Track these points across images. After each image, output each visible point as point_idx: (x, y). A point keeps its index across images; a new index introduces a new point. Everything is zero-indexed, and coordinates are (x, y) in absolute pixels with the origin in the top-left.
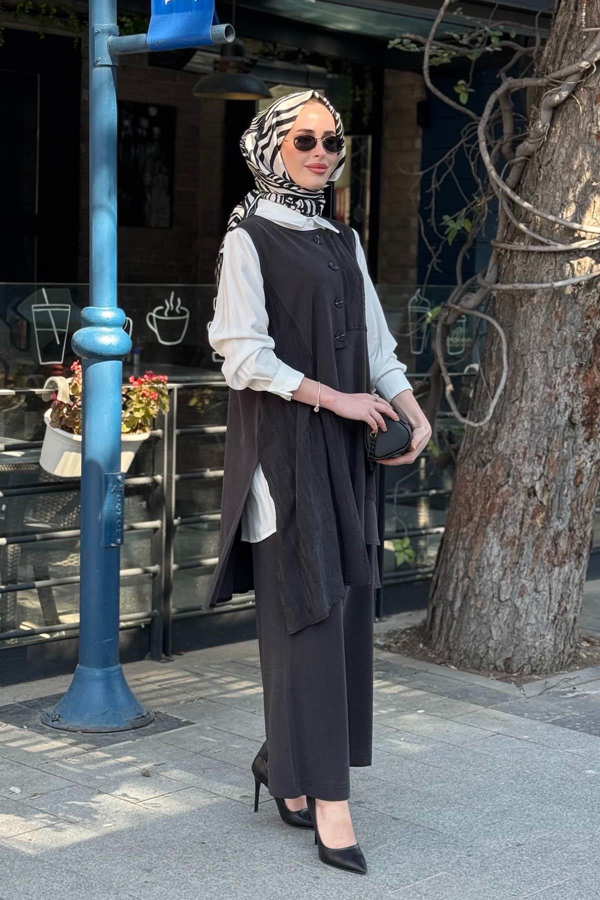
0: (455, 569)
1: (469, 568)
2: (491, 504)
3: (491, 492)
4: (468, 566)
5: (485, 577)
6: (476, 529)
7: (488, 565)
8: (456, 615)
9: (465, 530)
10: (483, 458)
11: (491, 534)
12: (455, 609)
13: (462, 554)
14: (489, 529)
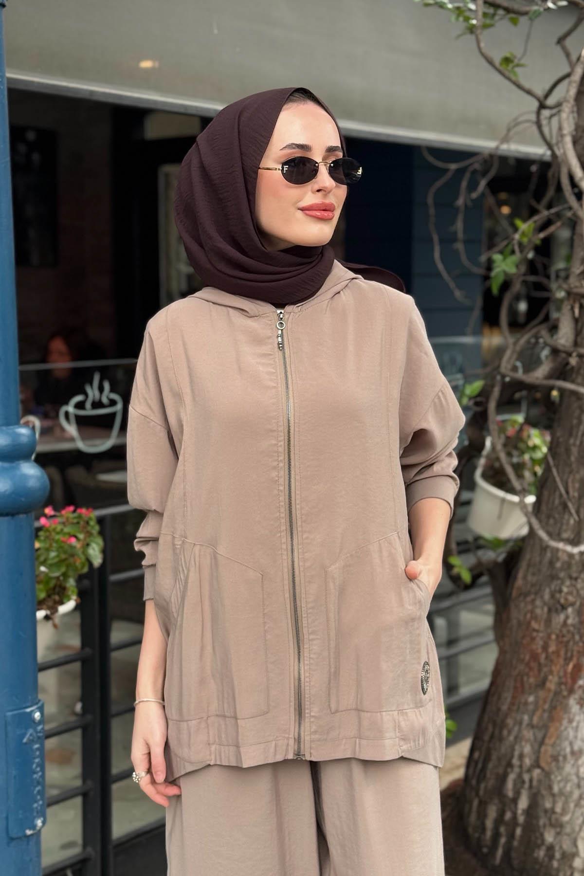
0: (516, 753)
1: (542, 755)
2: (575, 667)
3: (576, 648)
4: (539, 751)
5: (568, 768)
6: (552, 701)
7: (573, 753)
8: (521, 819)
9: (531, 699)
10: (562, 601)
11: (574, 707)
12: (520, 812)
13: (528, 734)
14: (572, 702)
